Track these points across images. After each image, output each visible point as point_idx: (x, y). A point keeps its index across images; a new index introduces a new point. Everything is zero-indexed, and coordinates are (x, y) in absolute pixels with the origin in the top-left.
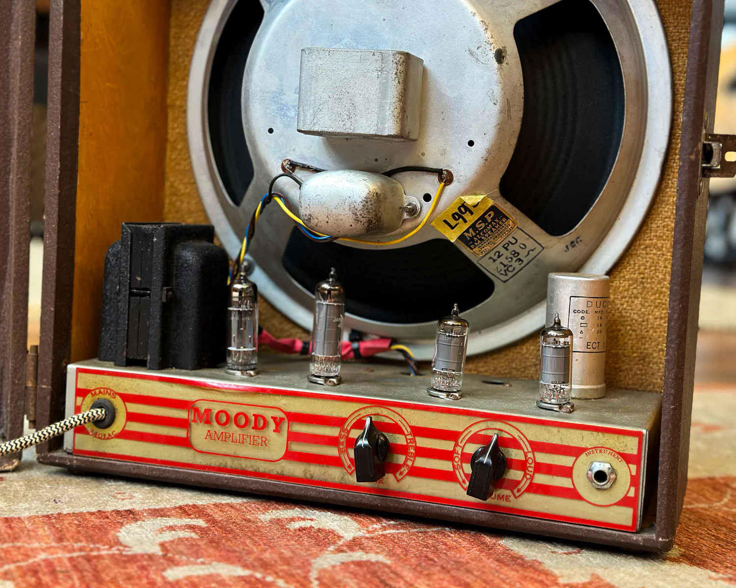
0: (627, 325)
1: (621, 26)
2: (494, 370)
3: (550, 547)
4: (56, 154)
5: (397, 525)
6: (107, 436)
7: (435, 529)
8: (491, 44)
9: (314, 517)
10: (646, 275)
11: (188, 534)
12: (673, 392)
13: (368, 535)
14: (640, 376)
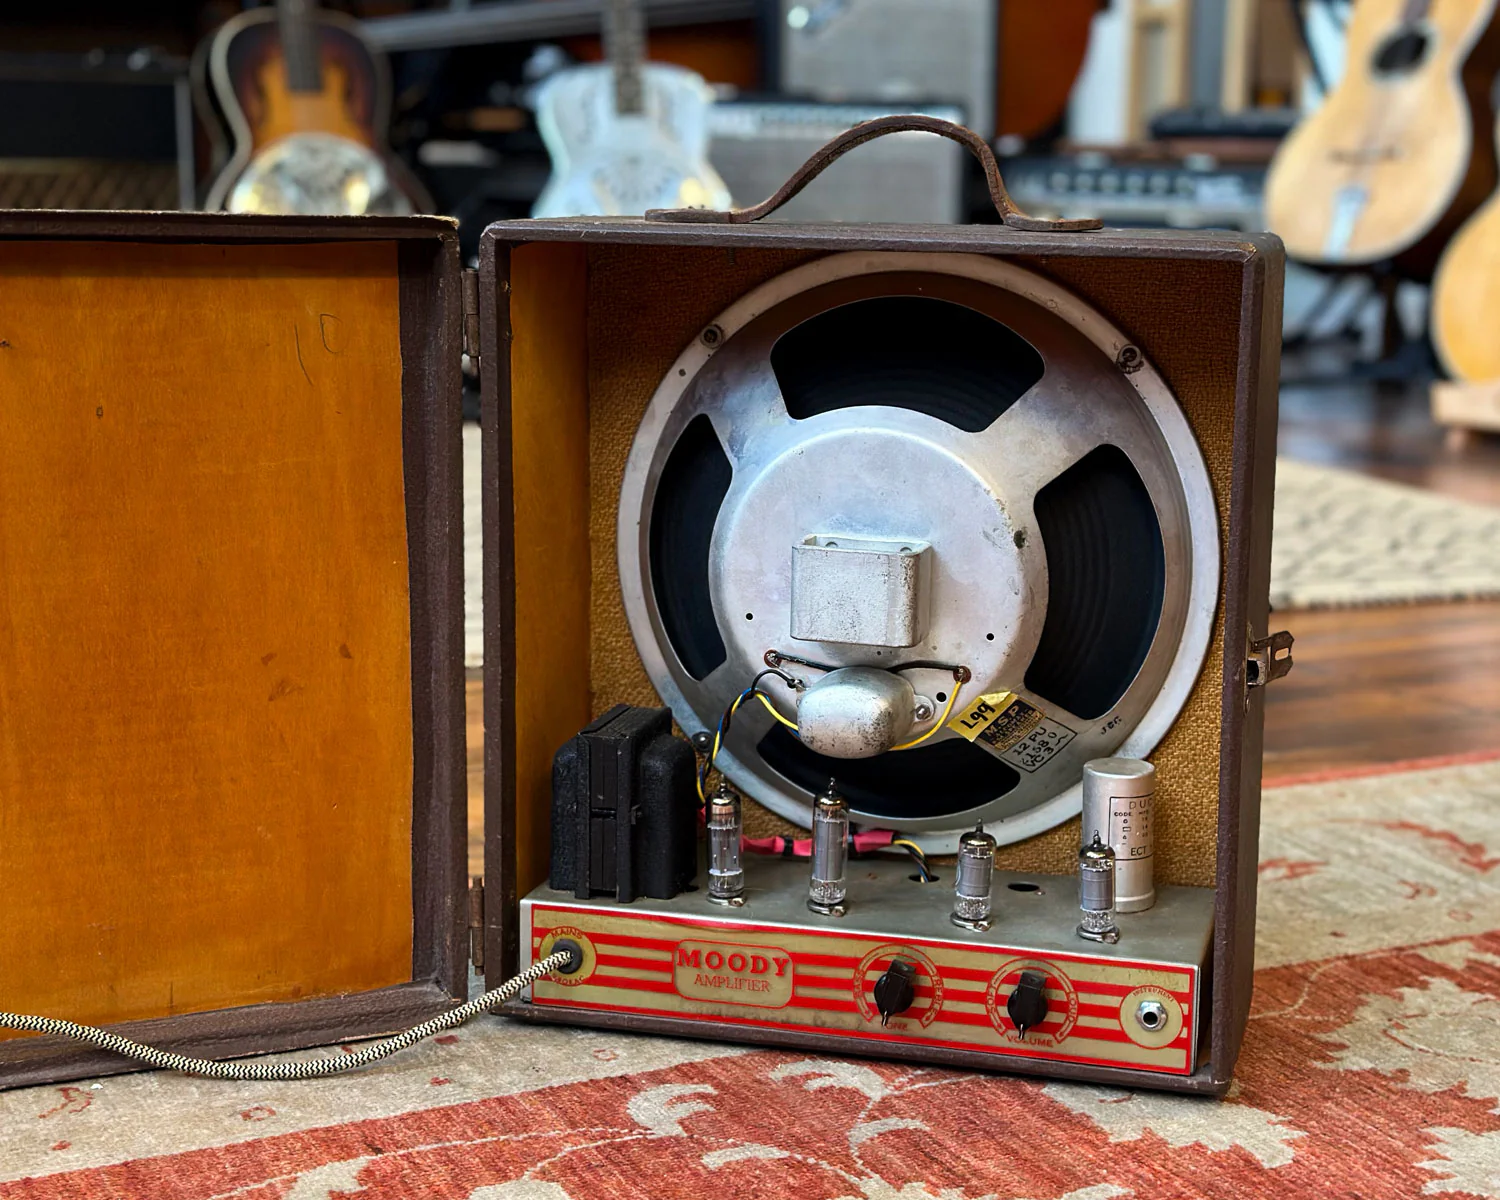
0: (1178, 810)
1: (1156, 473)
2: (1021, 864)
3: (1096, 1094)
4: (496, 657)
5: (925, 1075)
6: (573, 982)
7: (967, 1078)
8: (1009, 527)
9: (830, 1072)
10: (1198, 752)
11: (701, 1106)
12: (1225, 926)
13: (896, 1093)
14: (1194, 869)
